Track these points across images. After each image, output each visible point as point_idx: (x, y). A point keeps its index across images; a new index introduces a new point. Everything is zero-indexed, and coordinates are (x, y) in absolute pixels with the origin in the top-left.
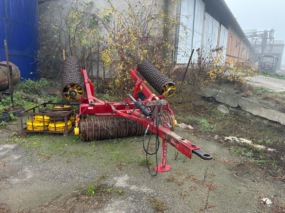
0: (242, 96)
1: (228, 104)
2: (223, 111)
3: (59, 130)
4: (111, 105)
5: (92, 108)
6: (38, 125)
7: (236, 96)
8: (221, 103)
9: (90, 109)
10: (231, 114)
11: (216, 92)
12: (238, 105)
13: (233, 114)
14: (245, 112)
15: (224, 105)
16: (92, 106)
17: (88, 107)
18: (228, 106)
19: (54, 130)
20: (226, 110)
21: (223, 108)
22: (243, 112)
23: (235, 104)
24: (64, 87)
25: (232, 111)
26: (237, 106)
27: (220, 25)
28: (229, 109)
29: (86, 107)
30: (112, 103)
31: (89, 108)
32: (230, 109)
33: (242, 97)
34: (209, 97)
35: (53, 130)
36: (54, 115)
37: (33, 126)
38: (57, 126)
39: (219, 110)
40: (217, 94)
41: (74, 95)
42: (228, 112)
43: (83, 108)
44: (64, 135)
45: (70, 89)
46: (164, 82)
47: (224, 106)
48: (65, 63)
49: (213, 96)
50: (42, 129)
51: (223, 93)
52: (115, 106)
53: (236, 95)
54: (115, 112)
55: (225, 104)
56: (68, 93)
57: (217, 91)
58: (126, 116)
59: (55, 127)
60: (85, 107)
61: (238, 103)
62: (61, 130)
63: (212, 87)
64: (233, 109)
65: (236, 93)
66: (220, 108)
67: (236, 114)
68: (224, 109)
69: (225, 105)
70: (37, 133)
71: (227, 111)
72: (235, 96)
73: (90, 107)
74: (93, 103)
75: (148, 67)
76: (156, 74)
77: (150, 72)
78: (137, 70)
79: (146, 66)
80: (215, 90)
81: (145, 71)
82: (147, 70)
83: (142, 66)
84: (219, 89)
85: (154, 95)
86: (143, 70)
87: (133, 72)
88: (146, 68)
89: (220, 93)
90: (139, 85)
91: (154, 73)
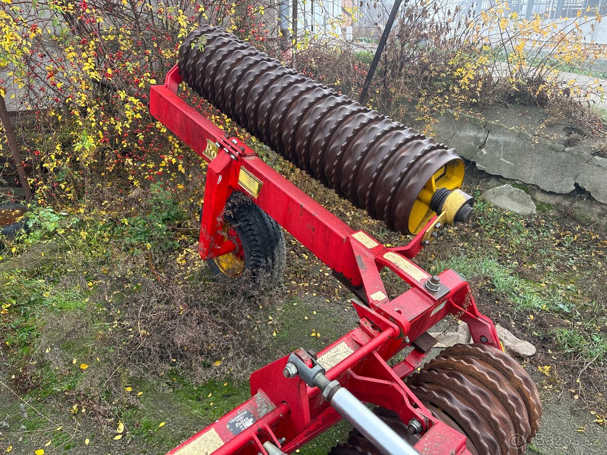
0: (594, 155)
1: (531, 181)
2: (509, 207)
7: (569, 152)
8: (498, 177)
10: (546, 218)
11: (476, 139)
12: (576, 185)
13: (553, 217)
14: (603, 209)
15: (514, 185)
18: (529, 189)
20: (523, 203)
21: (510, 195)
22: (598, 210)
23: (564, 183)
25: (549, 205)
26: (573, 188)
28: (534, 200)
32: (540, 197)
33: (597, 158)
39: (492, 201)
40: (481, 148)
42: (531, 209)
47: (513, 189)
49: (463, 153)
51: (506, 144)
53: (567, 149)
55: (517, 182)
57: (481, 135)
61: (576, 177)
63: (463, 123)
64: (552, 197)
65: (568, 143)
66: (500, 194)
67: (566, 216)
68: (514, 199)
69: (519, 186)
71: (528, 205)
72: (563, 155)
75: (251, 66)
76: (323, 107)
77: (279, 95)
78: (178, 77)
79: (239, 60)
80: (472, 133)
81: (243, 86)
82: (251, 84)
83: (209, 59)
84: (488, 129)
85: (360, 237)
86: (225, 80)
87: (160, 90)
88: (239, 69)
89: (497, 142)
90: (231, 170)
91: (310, 97)
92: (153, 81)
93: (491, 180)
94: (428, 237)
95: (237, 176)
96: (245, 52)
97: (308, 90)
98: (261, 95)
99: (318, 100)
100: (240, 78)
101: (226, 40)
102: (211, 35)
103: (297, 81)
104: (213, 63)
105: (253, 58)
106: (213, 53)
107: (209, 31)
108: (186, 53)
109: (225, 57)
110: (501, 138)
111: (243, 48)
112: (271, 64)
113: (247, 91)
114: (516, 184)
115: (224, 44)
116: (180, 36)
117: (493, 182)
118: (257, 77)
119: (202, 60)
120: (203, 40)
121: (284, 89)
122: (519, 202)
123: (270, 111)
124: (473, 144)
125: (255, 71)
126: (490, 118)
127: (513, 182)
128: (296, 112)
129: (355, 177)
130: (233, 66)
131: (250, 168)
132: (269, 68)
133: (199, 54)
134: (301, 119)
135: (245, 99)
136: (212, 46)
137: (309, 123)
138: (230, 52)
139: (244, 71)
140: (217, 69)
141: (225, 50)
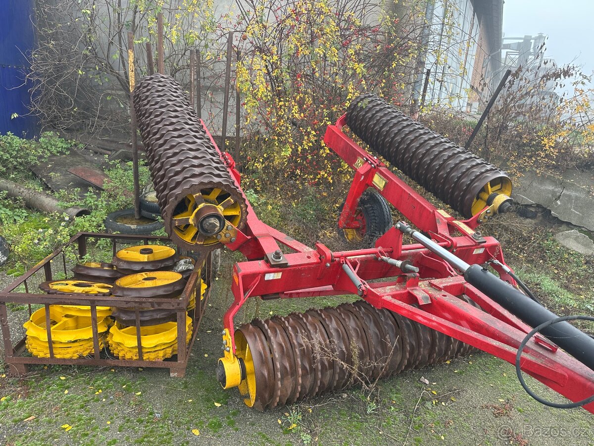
2: (574, 248)
3: (152, 356)
5: (278, 276)
6: (72, 339)
8: (569, 225)
9: (271, 278)
11: (553, 193)
15: (581, 231)
16: (278, 269)
17: (264, 273)
19: (135, 358)
20: (586, 245)
21: (576, 239)
24: (180, 199)
27: (474, 15)
29: (260, 273)
30: (346, 257)
31: (269, 277)
34: (531, 206)
35: (132, 355)
36: (137, 305)
37: (51, 342)
38: (149, 342)
39: (561, 242)
40: (556, 199)
41: (217, 229)
42: (593, 251)
43: (248, 278)
44: (172, 375)
45: (201, 206)
46: (482, 173)
47: (579, 234)
49: (541, 202)
50: (86, 350)
51: (577, 198)
52: (354, 265)
54: (365, 293)
55: (583, 229)
56: (191, 222)
57: (558, 190)
58: (434, 324)
59: (140, 347)
60: (253, 276)
62: (161, 354)
63: (543, 179)
66: (567, 237)
68: (579, 243)
69: (585, 232)
70: (65, 367)
71: (591, 248)
73: (272, 274)
74: (283, 260)
75: (392, 118)
76: (432, 143)
77: (407, 135)
78: (344, 122)
79: (385, 114)
80: (551, 188)
81: (386, 128)
82: (391, 128)
83: (367, 112)
84: (564, 186)
85: (442, 212)
86: (375, 125)
87: (333, 128)
88: (385, 119)
89: (569, 196)
90: (370, 174)
91: (426, 137)
92: (329, 123)
93: (563, 226)
94: (482, 218)
95: (373, 177)
96: (390, 110)
97: (425, 134)
98: (396, 134)
99: (430, 139)
100: (384, 124)
101: (379, 102)
102: (370, 99)
103: (419, 128)
104: (369, 115)
105: (395, 114)
106: (370, 109)
107: (370, 96)
108: (353, 108)
109: (377, 112)
110: (574, 194)
111: (389, 108)
112: (404, 118)
113: (388, 132)
114: (582, 230)
115: (378, 105)
116: (348, 98)
117: (563, 227)
118: (395, 125)
119: (363, 113)
120: (366, 101)
121: (410, 132)
122: (583, 244)
123: (400, 143)
124: (550, 195)
125: (395, 121)
126: (565, 177)
127: (579, 228)
128: (416, 144)
129: (444, 181)
130: (381, 117)
131: (381, 173)
132: (404, 120)
133: (362, 108)
134: (418, 148)
135: (386, 136)
136: (370, 106)
137: (422, 150)
138: (381, 110)
139: (388, 121)
140: (371, 119)
141: (378, 108)
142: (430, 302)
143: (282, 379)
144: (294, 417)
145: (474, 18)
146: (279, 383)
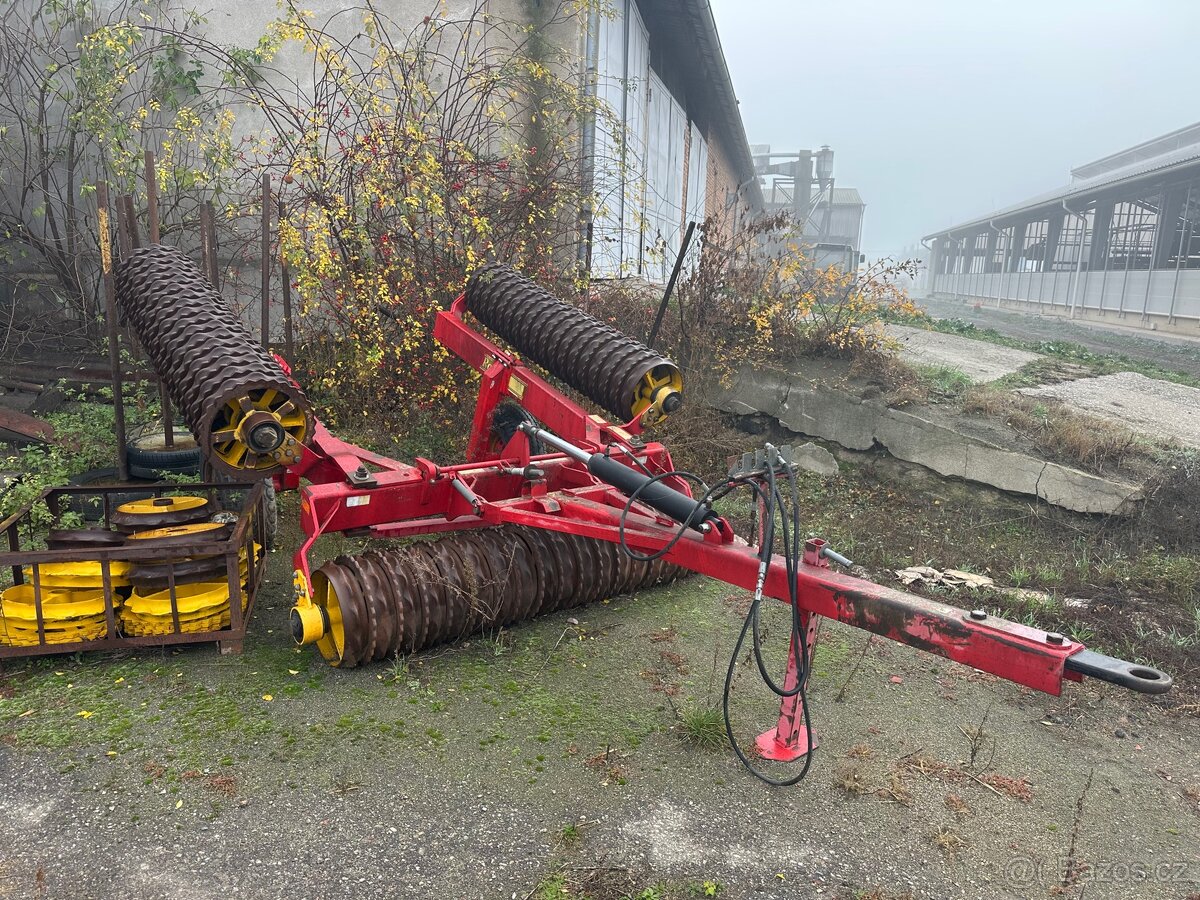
0: (888, 407)
1: (832, 437)
2: (812, 468)
3: (193, 627)
4: (450, 481)
5: (365, 500)
6: (72, 614)
7: (866, 405)
8: (802, 435)
9: (355, 504)
10: (848, 478)
11: (779, 392)
12: (874, 439)
13: (856, 477)
14: (903, 467)
15: (817, 443)
16: (364, 491)
17: (346, 497)
18: (832, 446)
19: (168, 632)
20: (825, 462)
21: (813, 455)
22: (897, 467)
23: (863, 438)
24: (220, 406)
25: (852, 465)
26: (872, 443)
27: (689, 125)
28: (837, 459)
29: (339, 497)
30: (456, 471)
31: (353, 502)
32: (842, 455)
33: (891, 410)
34: (752, 416)
35: (165, 628)
36: (168, 553)
37: (40, 621)
38: (188, 605)
40: (783, 402)
41: (274, 442)
42: (834, 469)
43: (323, 505)
44: (224, 651)
45: (249, 414)
46: (640, 362)
47: (816, 447)
48: (144, 279)
49: (766, 409)
50: (92, 632)
51: (807, 397)
52: (469, 481)
53: (864, 402)
54: (482, 510)
55: (820, 439)
56: (236, 436)
57: (784, 388)
58: (557, 524)
59: (175, 614)
60: (331, 500)
61: (874, 432)
62: (206, 623)
63: (763, 375)
64: (854, 455)
65: (865, 396)
66: (802, 454)
67: (869, 475)
68: (816, 459)
69: (822, 444)
70: (61, 658)
71: (831, 465)
72: (860, 408)
73: (356, 498)
74: (369, 478)
75: (528, 297)
76: (580, 328)
77: (548, 319)
78: (464, 306)
79: (519, 292)
80: (774, 387)
81: (521, 312)
82: (528, 310)
83: (493, 290)
84: (789, 381)
85: (596, 418)
86: (506, 307)
87: (447, 315)
88: (518, 299)
89: (798, 395)
90: (503, 378)
91: (572, 321)
92: (439, 308)
94: (645, 420)
95: (507, 382)
96: (525, 286)
97: (572, 316)
98: (535, 319)
99: (578, 323)
100: (519, 306)
101: (510, 275)
102: (497, 270)
103: (565, 310)
104: (497, 293)
105: (532, 291)
106: (498, 285)
107: (497, 267)
108: (474, 284)
109: (508, 289)
110: (802, 392)
111: (524, 283)
112: (545, 296)
113: (523, 316)
114: (819, 442)
115: (508, 279)
116: (467, 270)
117: (797, 440)
118: (533, 306)
119: (488, 291)
120: (490, 274)
121: (553, 315)
122: (822, 462)
123: (540, 331)
124: (775, 397)
125: (532, 301)
126: (791, 370)
127: (814, 438)
128: (560, 331)
129: (597, 377)
130: (514, 296)
131: (518, 374)
132: (544, 299)
133: (486, 285)
134: (563, 337)
135: (521, 323)
136: (497, 280)
137: (568, 339)
138: (513, 285)
139: (523, 300)
140: (500, 299)
141: (508, 283)
142: (559, 509)
143: (378, 616)
144: (398, 669)
145: (690, 130)
146: (374, 621)
